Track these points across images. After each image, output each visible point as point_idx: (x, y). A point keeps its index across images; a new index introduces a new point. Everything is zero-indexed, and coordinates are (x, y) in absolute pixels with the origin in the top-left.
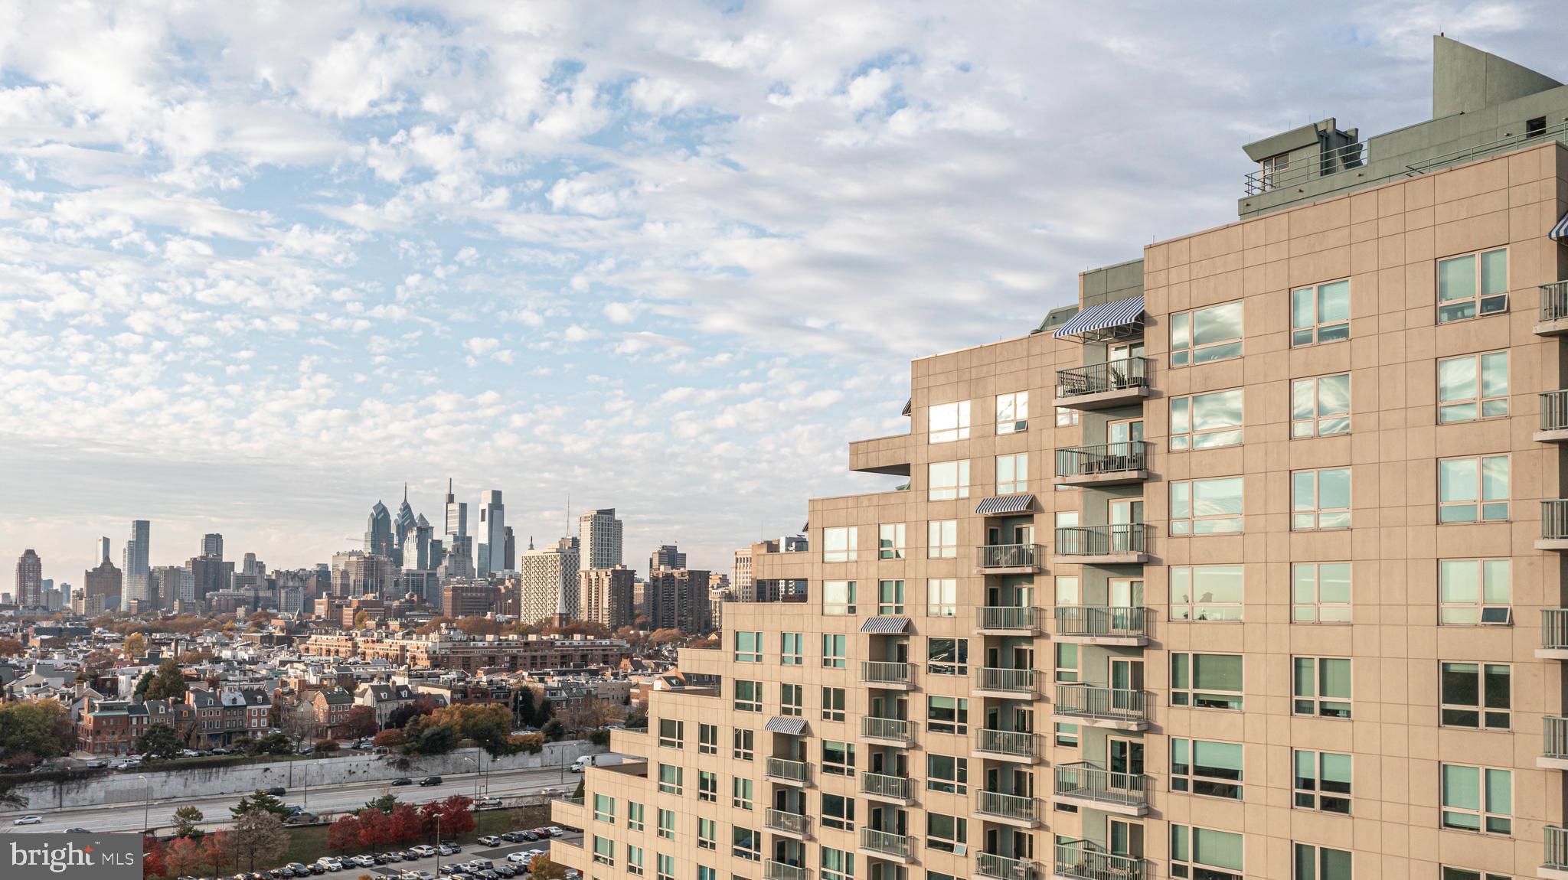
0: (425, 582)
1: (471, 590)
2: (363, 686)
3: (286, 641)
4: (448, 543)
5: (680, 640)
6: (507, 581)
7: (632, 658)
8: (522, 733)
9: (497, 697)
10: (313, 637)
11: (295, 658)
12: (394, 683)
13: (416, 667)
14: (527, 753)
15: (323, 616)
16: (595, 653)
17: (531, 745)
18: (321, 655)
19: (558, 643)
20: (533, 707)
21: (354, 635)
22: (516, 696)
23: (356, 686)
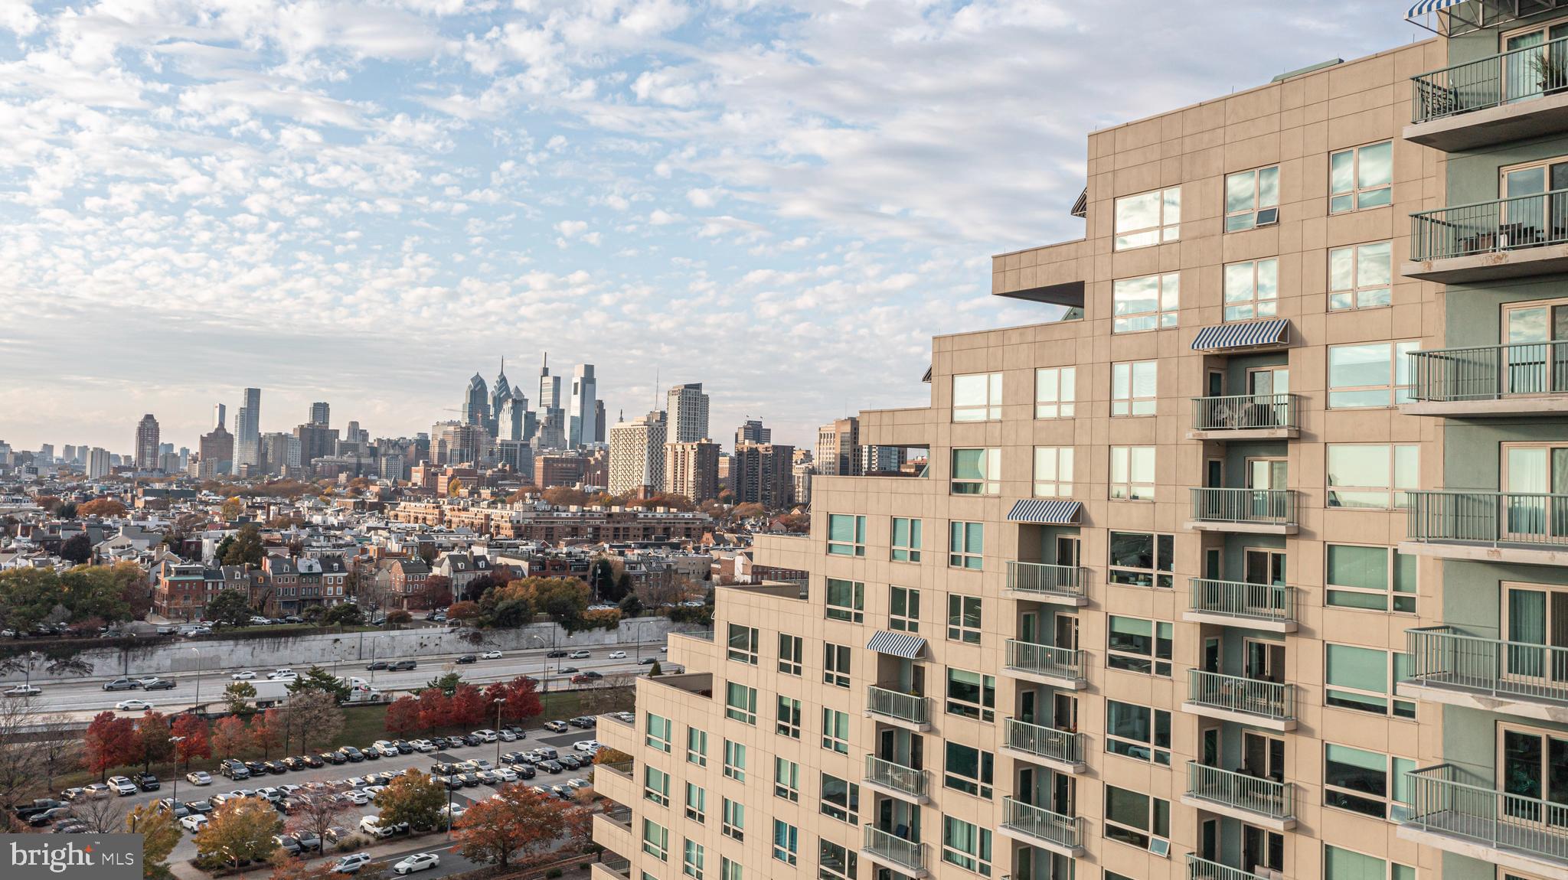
0: (518, 454)
1: (562, 460)
2: (443, 555)
3: (378, 507)
4: (542, 415)
5: (763, 514)
6: (597, 453)
7: (714, 532)
8: (600, 608)
9: (576, 570)
10: (403, 504)
11: (382, 525)
12: (472, 553)
13: (499, 537)
14: (603, 629)
15: (419, 484)
16: (677, 525)
17: (607, 620)
18: (409, 522)
19: (641, 516)
20: (611, 580)
21: (441, 503)
22: (595, 569)
23: (436, 555)
